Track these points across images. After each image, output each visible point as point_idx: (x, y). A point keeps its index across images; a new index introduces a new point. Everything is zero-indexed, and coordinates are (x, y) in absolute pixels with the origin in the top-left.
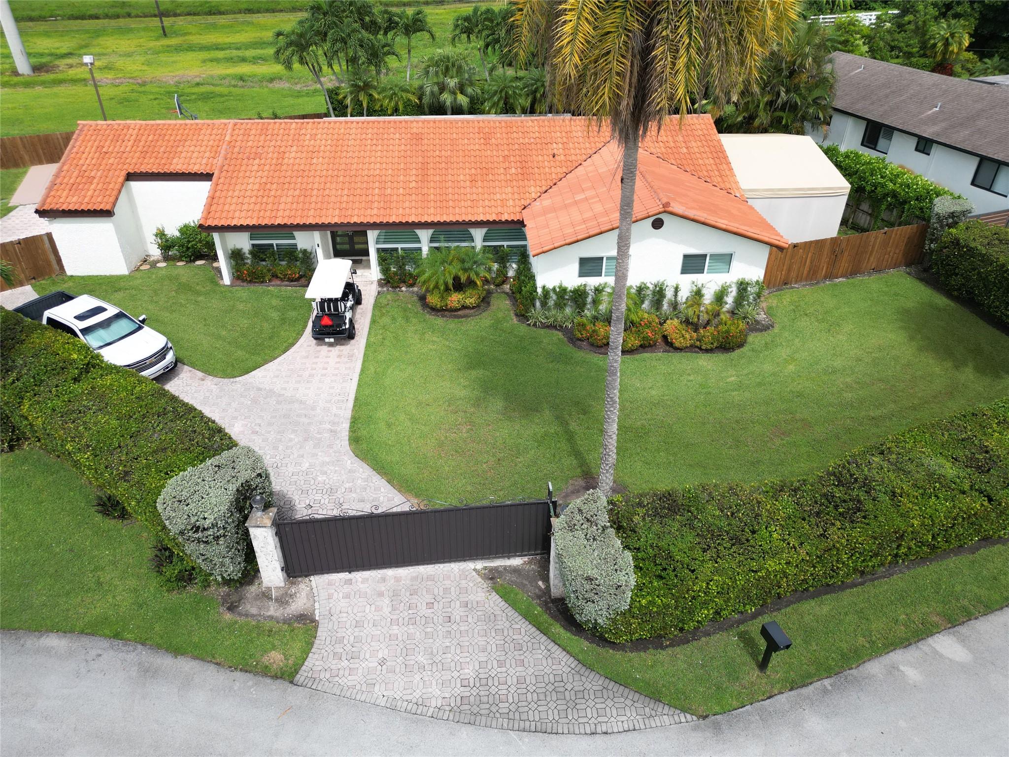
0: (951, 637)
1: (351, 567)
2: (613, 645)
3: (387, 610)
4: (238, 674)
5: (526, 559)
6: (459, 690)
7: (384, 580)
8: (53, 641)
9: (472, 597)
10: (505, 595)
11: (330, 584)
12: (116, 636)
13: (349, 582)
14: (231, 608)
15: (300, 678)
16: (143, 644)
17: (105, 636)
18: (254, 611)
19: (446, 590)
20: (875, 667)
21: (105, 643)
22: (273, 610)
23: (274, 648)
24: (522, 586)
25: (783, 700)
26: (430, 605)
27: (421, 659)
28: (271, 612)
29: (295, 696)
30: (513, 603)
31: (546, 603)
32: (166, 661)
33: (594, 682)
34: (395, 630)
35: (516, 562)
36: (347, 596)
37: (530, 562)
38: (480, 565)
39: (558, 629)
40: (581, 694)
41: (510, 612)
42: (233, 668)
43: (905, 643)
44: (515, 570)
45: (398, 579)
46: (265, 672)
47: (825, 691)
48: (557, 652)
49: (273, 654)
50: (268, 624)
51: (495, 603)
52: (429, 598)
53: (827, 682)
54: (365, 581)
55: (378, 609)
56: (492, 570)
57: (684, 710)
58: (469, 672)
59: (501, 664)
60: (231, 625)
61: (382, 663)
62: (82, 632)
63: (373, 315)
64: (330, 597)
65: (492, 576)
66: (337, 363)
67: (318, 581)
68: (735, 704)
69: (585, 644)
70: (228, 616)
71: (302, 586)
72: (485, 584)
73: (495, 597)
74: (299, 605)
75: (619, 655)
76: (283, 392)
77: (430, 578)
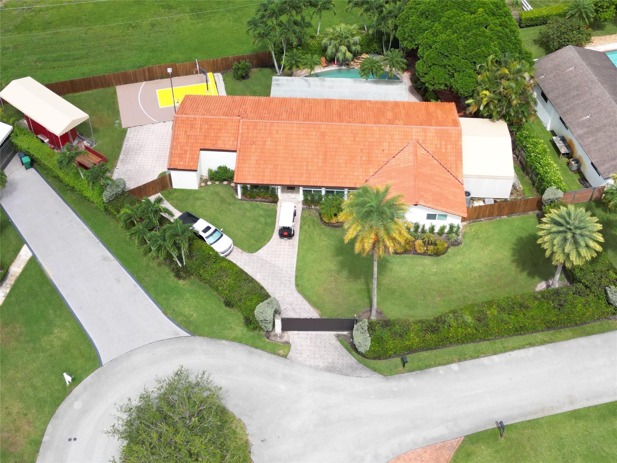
0: (457, 365)
1: (299, 330)
2: (367, 358)
3: (309, 343)
4: (272, 355)
5: (348, 332)
6: (327, 364)
7: (308, 334)
8: (224, 342)
9: (332, 342)
10: (341, 342)
11: (293, 334)
12: (240, 342)
13: (298, 334)
14: (268, 338)
15: (288, 357)
16: (247, 345)
17: (237, 342)
18: (274, 339)
19: (325, 339)
20: (432, 370)
21: (238, 344)
22: (279, 340)
23: (281, 349)
24: (346, 340)
25: (406, 374)
26: (320, 343)
27: (318, 356)
28: (278, 340)
29: (287, 361)
30: (343, 344)
31: (352, 345)
32: (254, 350)
33: (361, 366)
34: (311, 348)
35: (345, 333)
36: (298, 338)
37: (349, 333)
38: (335, 333)
39: (354, 352)
40: (357, 368)
41: (342, 346)
42: (271, 353)
43: (444, 364)
44: (345, 335)
45: (312, 335)
46: (279, 355)
47: (417, 373)
48: (353, 358)
49: (281, 351)
50: (278, 343)
51: (338, 344)
52: (320, 341)
53: (419, 371)
54: (303, 334)
55: (307, 342)
56: (338, 335)
57: (381, 374)
58: (330, 360)
59: (338, 359)
60: (269, 343)
61: (308, 356)
62: (231, 340)
63: (301, 224)
64: (293, 338)
65: (338, 336)
66: (289, 248)
67: (291, 333)
68: (394, 374)
69: (360, 357)
70: (267, 340)
71: (285, 334)
72: (335, 338)
73: (338, 342)
74: (285, 339)
75: (368, 360)
76: (271, 262)
77: (320, 335)
